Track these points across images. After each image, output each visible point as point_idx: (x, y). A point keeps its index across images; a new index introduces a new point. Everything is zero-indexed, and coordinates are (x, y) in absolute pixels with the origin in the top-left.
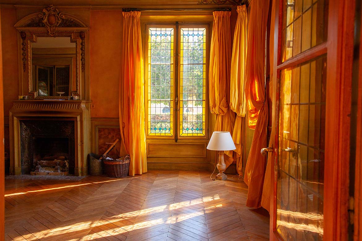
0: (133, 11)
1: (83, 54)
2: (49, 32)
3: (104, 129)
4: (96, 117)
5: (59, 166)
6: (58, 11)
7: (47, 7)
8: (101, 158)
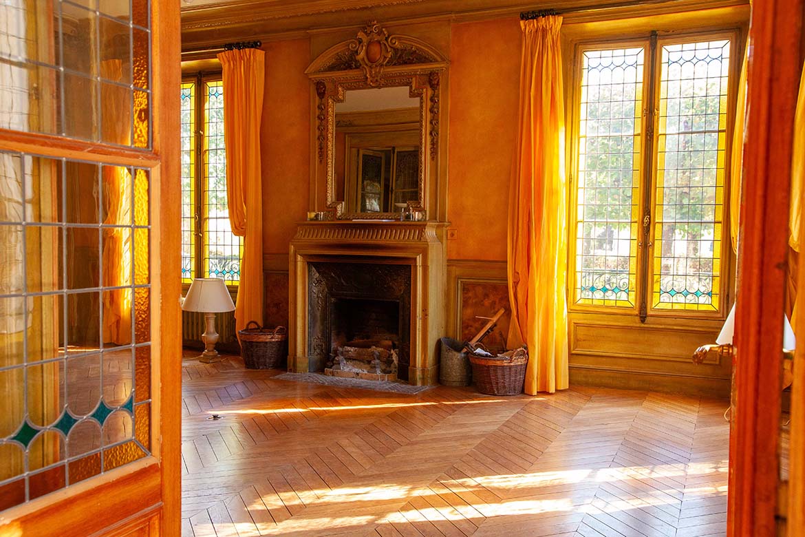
0: (544, 16)
1: (434, 122)
2: (367, 78)
3: (474, 285)
4: (458, 258)
5: (377, 361)
6: (386, 33)
7: (366, 26)
8: (465, 350)
